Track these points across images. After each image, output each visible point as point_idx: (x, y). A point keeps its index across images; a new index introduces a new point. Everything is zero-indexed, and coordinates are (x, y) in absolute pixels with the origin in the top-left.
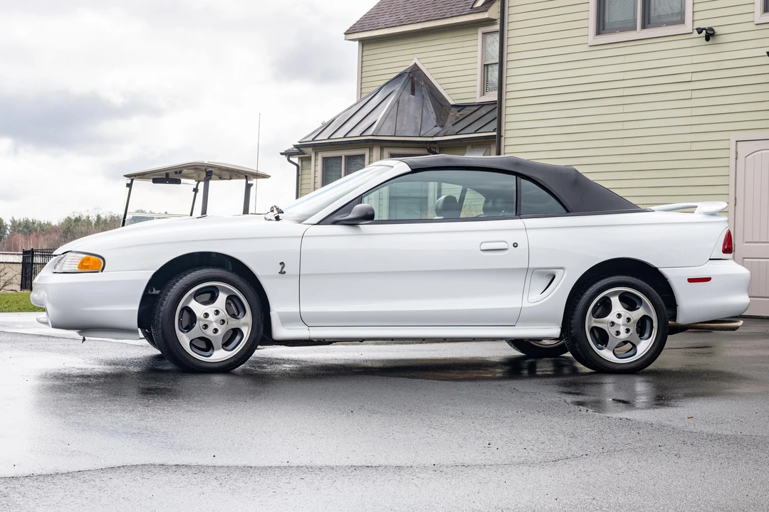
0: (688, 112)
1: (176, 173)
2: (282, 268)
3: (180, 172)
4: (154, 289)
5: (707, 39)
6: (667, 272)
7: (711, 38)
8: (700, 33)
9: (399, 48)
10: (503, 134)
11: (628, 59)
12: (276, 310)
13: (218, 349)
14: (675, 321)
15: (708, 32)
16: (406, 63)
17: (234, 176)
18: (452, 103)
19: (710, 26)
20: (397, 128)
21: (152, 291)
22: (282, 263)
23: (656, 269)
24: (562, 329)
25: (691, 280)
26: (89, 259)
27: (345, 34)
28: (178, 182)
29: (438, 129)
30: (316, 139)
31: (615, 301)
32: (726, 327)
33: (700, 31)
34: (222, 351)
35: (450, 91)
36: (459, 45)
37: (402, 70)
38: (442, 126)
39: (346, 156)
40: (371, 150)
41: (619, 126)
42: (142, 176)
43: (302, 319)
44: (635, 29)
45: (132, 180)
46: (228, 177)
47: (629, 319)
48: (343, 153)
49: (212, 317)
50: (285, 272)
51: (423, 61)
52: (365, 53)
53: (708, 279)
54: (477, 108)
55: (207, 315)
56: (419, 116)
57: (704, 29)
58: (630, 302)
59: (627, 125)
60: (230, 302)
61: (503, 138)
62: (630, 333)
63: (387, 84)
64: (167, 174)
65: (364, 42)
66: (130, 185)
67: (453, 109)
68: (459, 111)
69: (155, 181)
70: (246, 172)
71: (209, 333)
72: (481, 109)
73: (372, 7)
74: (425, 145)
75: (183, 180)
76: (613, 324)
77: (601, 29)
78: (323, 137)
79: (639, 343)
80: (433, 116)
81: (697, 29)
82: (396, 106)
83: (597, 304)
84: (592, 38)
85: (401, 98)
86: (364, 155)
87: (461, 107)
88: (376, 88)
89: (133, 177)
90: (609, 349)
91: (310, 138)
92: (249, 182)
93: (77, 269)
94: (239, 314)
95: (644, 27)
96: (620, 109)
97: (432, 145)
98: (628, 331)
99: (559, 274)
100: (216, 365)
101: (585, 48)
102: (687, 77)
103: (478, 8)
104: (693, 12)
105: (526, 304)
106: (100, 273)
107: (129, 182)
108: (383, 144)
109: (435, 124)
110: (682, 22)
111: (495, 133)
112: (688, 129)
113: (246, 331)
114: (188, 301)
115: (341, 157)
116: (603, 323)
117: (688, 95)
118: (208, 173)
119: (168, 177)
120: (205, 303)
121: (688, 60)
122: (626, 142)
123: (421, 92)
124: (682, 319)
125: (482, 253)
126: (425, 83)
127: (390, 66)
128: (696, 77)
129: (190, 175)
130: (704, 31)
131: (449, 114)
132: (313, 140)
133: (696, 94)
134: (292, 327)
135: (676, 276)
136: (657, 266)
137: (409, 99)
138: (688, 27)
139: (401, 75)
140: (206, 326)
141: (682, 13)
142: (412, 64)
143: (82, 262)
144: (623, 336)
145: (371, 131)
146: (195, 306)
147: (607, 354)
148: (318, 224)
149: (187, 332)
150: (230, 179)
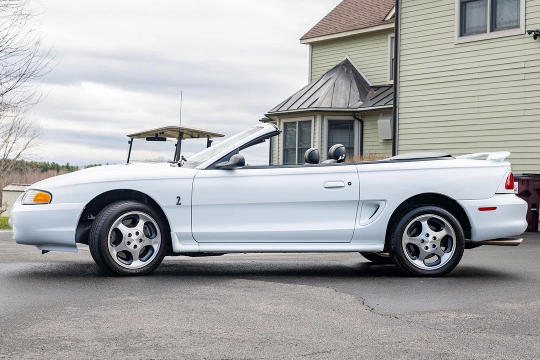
0: (522, 89)
1: (160, 133)
2: (179, 201)
3: (163, 133)
4: (92, 216)
5: (535, 38)
6: (463, 203)
7: (538, 37)
8: (530, 34)
9: (335, 49)
10: (397, 106)
11: (481, 53)
12: (175, 230)
13: (136, 260)
14: (470, 238)
15: (536, 33)
16: (340, 59)
17: (200, 136)
18: (371, 85)
19: (537, 29)
20: (333, 103)
21: (90, 217)
22: (178, 197)
23: (455, 201)
24: (385, 245)
25: (481, 209)
26: (41, 195)
27: (300, 40)
28: (165, 140)
29: (361, 103)
30: (279, 110)
31: (425, 224)
32: (509, 243)
33: (530, 32)
34: (139, 261)
35: (370, 77)
36: (376, 46)
37: (337, 63)
38: (363, 101)
39: (299, 122)
40: (315, 118)
41: (476, 99)
42: (138, 135)
43: (193, 237)
44: (485, 32)
45: (132, 139)
46: (197, 136)
47: (435, 238)
48: (297, 120)
49: (134, 237)
50: (180, 204)
51: (352, 57)
52: (314, 52)
53: (495, 208)
54: (387, 88)
55: (130, 235)
56: (348, 94)
57: (533, 31)
58: (436, 226)
59: (481, 99)
60: (146, 226)
61: (397, 108)
62: (436, 248)
63: (327, 72)
64: (157, 135)
65: (313, 45)
66: (130, 142)
67: (372, 89)
68: (375, 91)
69: (148, 139)
70: (207, 133)
71: (130, 248)
72: (390, 89)
73: (319, 21)
74: (351, 114)
75: (168, 139)
76: (423, 241)
77: (463, 32)
78: (284, 109)
79: (443, 255)
80: (358, 94)
81: (528, 31)
82: (333, 87)
83: (411, 226)
84: (457, 39)
85: (336, 82)
86: (311, 121)
87: (377, 88)
88: (320, 76)
89: (132, 136)
90: (420, 260)
91: (275, 110)
92: (210, 140)
93: (33, 201)
94: (151, 235)
95: (492, 30)
96: (476, 87)
97: (356, 114)
98: (434, 246)
99: (382, 204)
100: (134, 271)
101: (453, 46)
102: (522, 65)
103: (387, 21)
104: (526, 20)
105: (358, 227)
106: (49, 204)
107: (130, 140)
108: (324, 113)
109: (359, 99)
110: (518, 26)
111: (392, 106)
112: (522, 101)
113: (156, 247)
114: (118, 224)
115: (296, 122)
116: (416, 241)
117: (522, 77)
118: (181, 134)
119: (157, 136)
120: (129, 226)
121: (522, 53)
122: (481, 110)
123: (350, 78)
124: (476, 238)
125: (324, 189)
126: (353, 72)
127: (330, 60)
128: (527, 64)
129: (172, 135)
130: (533, 33)
131: (368, 92)
132: (277, 111)
133: (528, 76)
134: (186, 243)
135: (470, 206)
136: (455, 199)
137: (342, 83)
138: (522, 30)
139: (337, 67)
140: (129, 243)
141: (518, 21)
142: (345, 59)
143: (37, 197)
144: (430, 250)
145: (315, 105)
146: (122, 228)
147: (418, 263)
148: (206, 169)
149: (116, 246)
150: (198, 137)
